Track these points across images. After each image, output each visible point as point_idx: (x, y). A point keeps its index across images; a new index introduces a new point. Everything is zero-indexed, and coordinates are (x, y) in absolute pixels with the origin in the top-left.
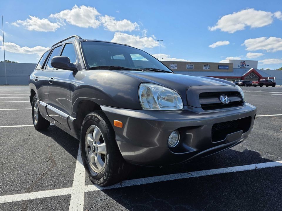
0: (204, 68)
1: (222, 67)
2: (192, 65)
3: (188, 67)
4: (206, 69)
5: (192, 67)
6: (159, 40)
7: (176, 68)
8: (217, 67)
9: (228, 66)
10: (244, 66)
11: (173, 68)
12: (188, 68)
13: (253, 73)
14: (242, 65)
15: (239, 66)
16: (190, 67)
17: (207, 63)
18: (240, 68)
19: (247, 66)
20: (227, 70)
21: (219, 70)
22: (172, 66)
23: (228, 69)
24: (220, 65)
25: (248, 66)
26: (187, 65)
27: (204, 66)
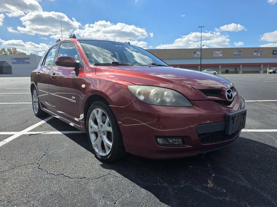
0: (255, 54)
3: (235, 53)
4: (258, 54)
5: (240, 53)
6: (200, 27)
7: (221, 55)
8: (272, 52)
11: (217, 56)
12: (235, 55)
16: (237, 53)
17: (259, 49)
21: (274, 56)
22: (216, 53)
24: (274, 49)
26: (234, 51)
27: (255, 51)
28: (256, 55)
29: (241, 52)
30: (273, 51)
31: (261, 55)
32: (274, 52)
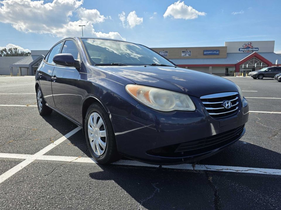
0: (183, 54)
1: (209, 52)
2: (167, 52)
4: (186, 55)
8: (203, 53)
9: (219, 51)
10: (250, 49)
13: (255, 59)
14: (245, 48)
15: (241, 50)
17: (187, 49)
18: (242, 52)
19: (254, 49)
20: (217, 56)
21: (205, 57)
23: (218, 54)
24: (206, 49)
25: (257, 49)
26: (160, 52)
27: (183, 52)
28: (184, 56)
29: (167, 53)
30: (204, 51)
31: (190, 55)
32: (205, 53)
